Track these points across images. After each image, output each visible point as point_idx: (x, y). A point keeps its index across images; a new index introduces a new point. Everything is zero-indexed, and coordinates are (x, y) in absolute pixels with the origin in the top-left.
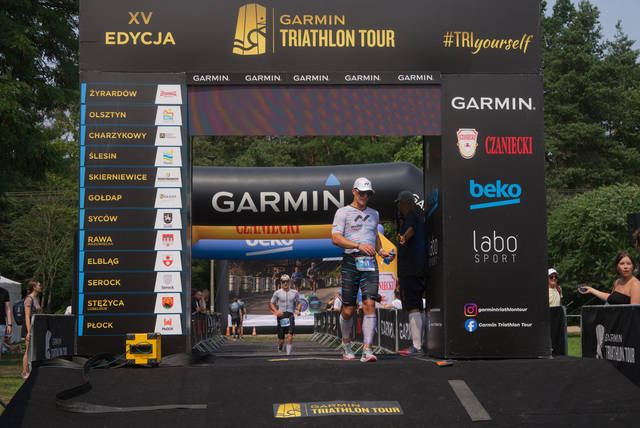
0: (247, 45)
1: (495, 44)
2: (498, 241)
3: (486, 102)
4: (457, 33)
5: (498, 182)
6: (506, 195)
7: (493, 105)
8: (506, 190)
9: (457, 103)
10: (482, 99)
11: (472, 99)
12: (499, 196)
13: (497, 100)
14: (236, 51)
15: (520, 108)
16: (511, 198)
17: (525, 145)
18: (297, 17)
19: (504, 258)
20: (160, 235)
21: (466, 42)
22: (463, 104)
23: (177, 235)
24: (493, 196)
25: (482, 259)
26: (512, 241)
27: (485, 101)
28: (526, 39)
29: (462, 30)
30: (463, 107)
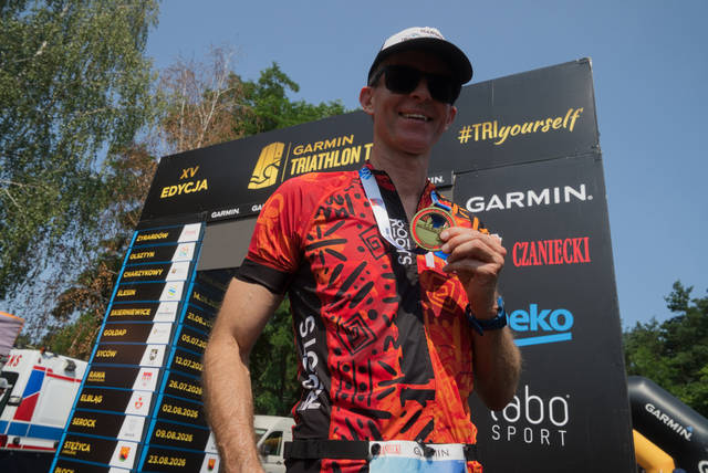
0: (262, 178)
1: (526, 128)
2: (534, 404)
3: (515, 199)
4: (477, 126)
5: (533, 307)
6: (546, 327)
7: (525, 201)
8: (547, 320)
9: (473, 205)
10: (509, 196)
11: (495, 198)
12: (534, 328)
13: (531, 194)
14: (252, 186)
15: (567, 199)
16: (555, 332)
17: (577, 250)
18: (309, 146)
19: (545, 437)
20: (142, 371)
21: (487, 133)
22: (482, 205)
23: (155, 373)
24: (525, 328)
25: (503, 432)
26: (558, 405)
27: (512, 198)
28: (572, 115)
29: (482, 122)
30: (482, 209)
